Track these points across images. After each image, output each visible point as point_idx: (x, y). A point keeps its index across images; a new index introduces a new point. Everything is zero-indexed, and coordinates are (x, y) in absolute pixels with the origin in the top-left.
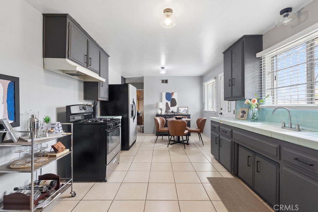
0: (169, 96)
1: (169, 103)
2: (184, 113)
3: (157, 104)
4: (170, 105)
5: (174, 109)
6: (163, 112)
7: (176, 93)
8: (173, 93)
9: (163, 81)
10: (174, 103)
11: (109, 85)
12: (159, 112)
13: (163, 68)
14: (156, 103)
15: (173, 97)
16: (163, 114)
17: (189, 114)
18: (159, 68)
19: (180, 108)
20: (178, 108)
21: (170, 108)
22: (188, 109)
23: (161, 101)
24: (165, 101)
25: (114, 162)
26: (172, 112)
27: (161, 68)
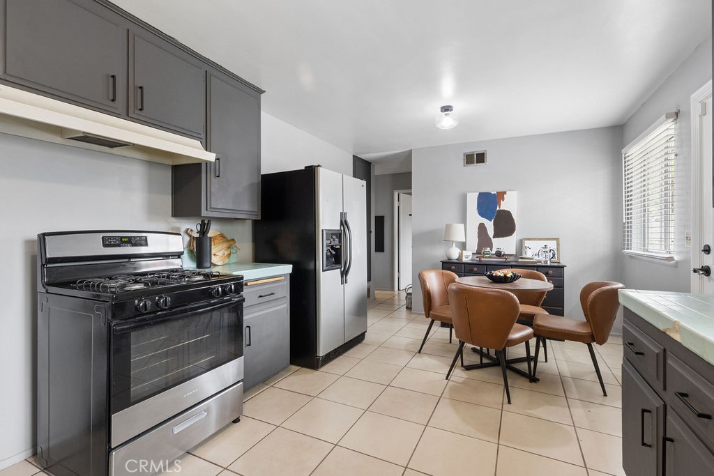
0: (488, 203)
1: (490, 226)
2: (542, 259)
3: (448, 228)
4: (491, 232)
5: (506, 245)
6: (465, 253)
7: (515, 192)
8: (501, 195)
9: (469, 159)
10: (505, 225)
11: (263, 176)
12: (455, 253)
13: (446, 109)
14: (444, 227)
15: (504, 206)
16: (464, 260)
17: (562, 263)
18: (434, 109)
19: (527, 243)
20: (521, 242)
21: (493, 240)
22: (558, 245)
23: (464, 220)
24: (475, 219)
25: (177, 430)
26: (499, 254)
27: (442, 108)
